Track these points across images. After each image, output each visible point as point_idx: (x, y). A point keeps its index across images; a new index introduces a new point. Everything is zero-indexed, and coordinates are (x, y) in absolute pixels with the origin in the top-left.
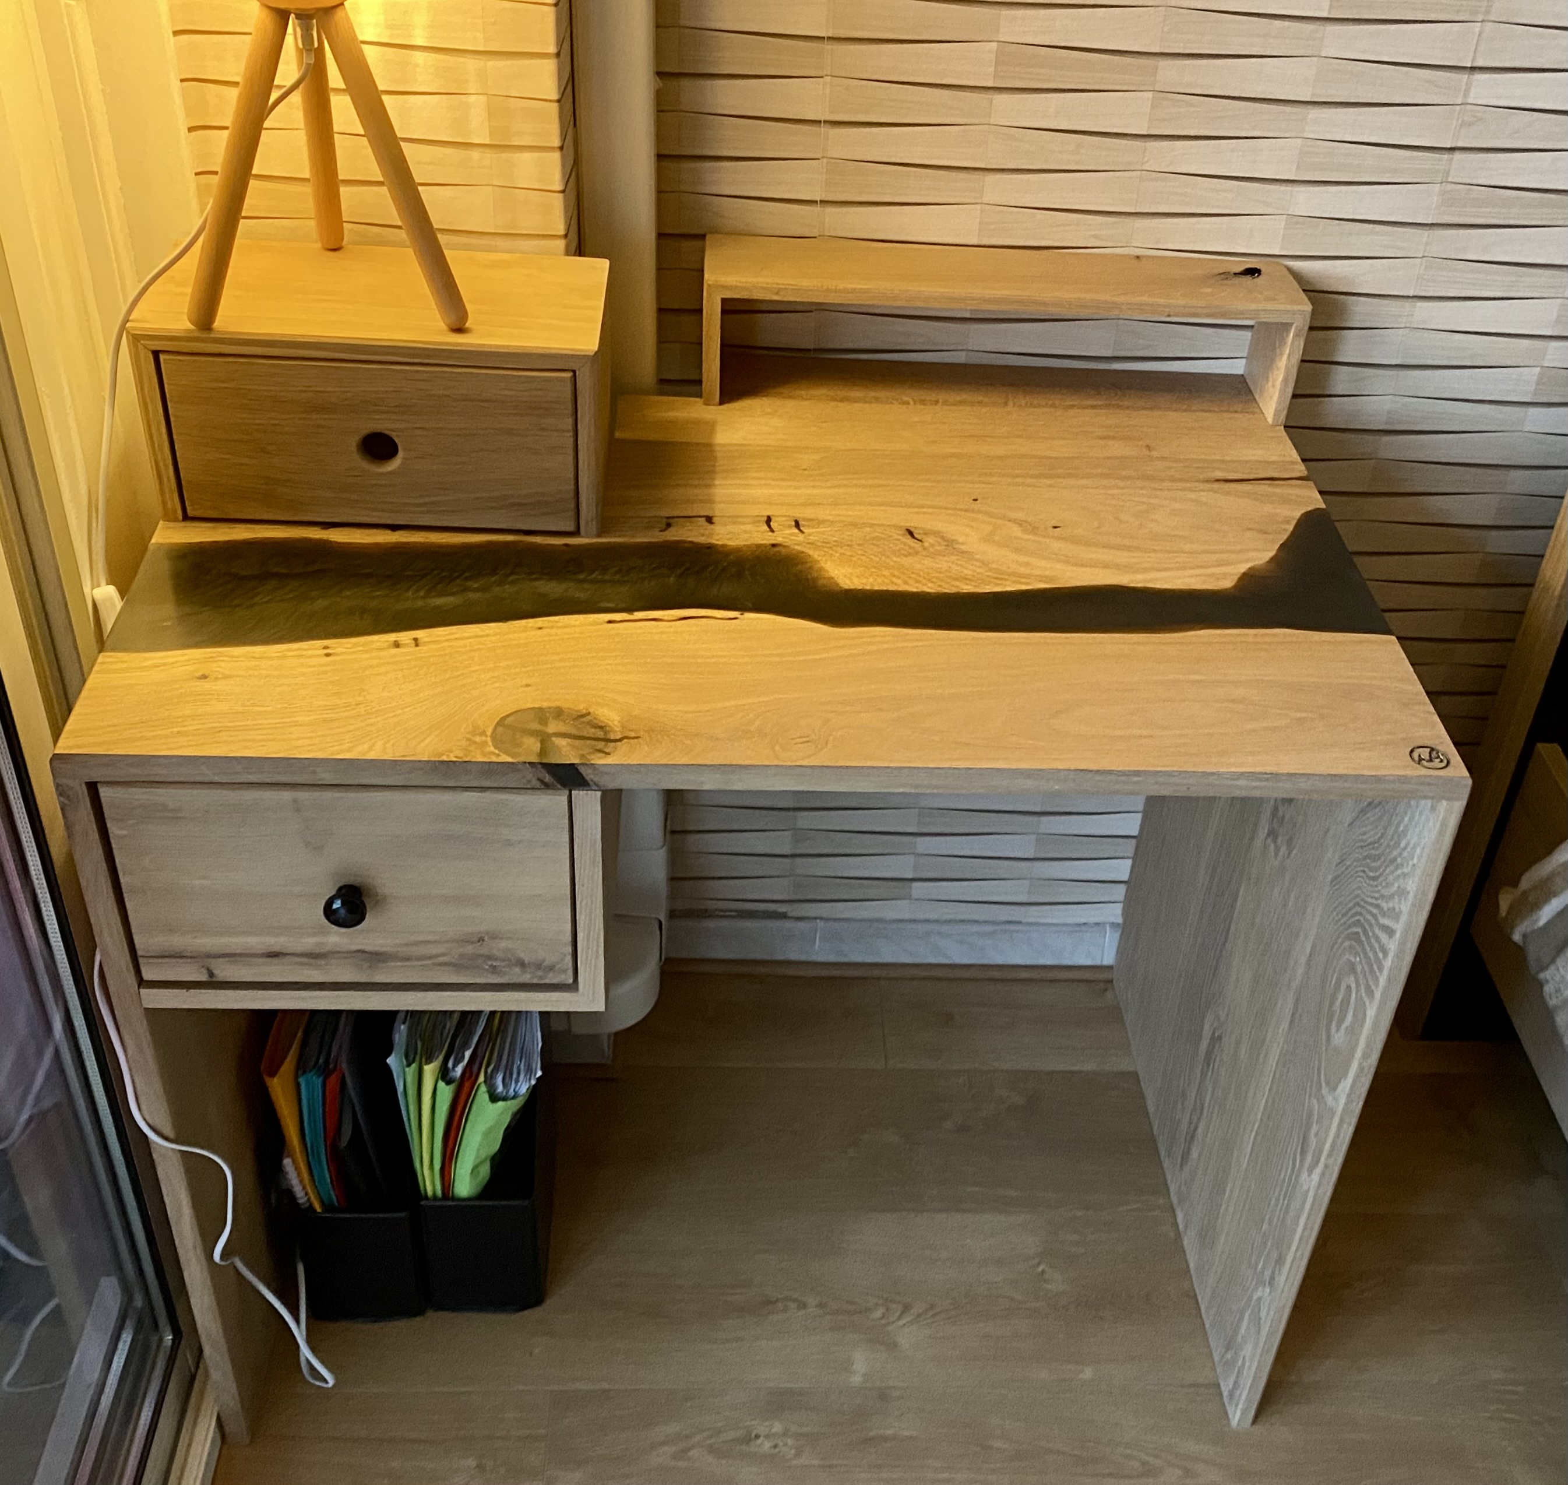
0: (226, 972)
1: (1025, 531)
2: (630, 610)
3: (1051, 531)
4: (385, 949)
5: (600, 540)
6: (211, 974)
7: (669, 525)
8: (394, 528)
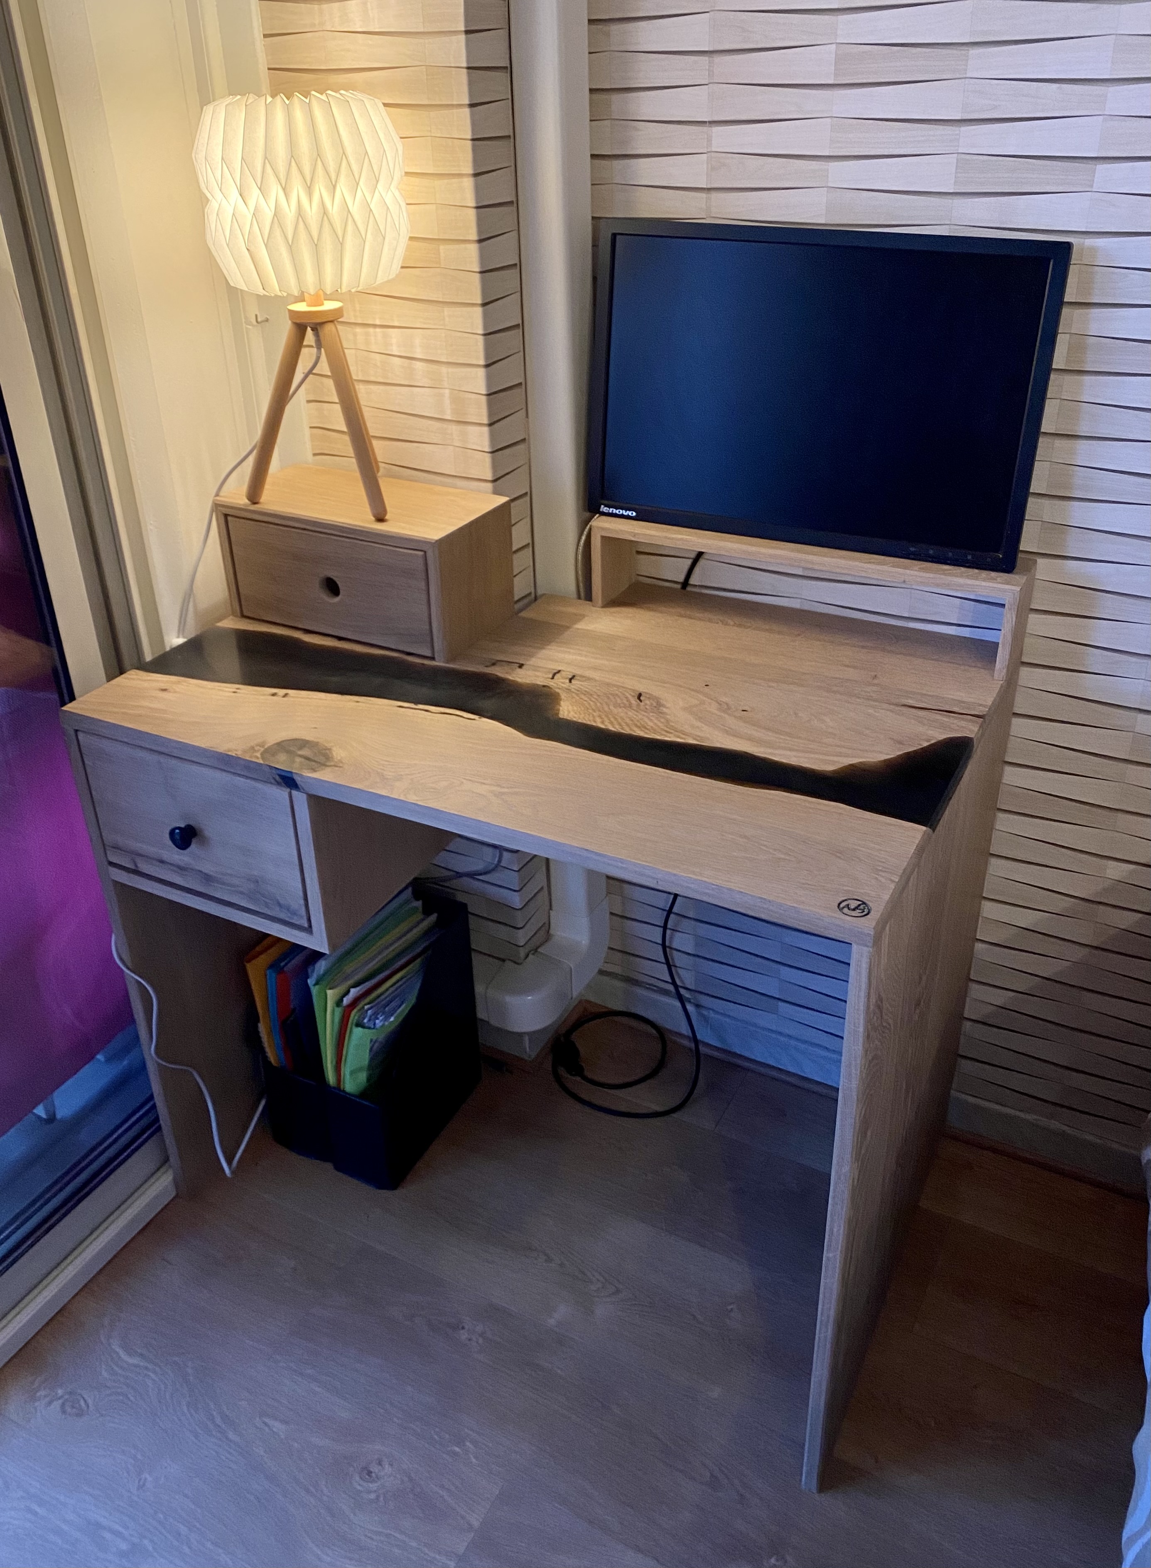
0: (144, 867)
1: (719, 710)
2: (416, 703)
3: (740, 714)
4: (211, 873)
5: (447, 665)
6: (136, 866)
7: (494, 664)
8: (340, 639)
